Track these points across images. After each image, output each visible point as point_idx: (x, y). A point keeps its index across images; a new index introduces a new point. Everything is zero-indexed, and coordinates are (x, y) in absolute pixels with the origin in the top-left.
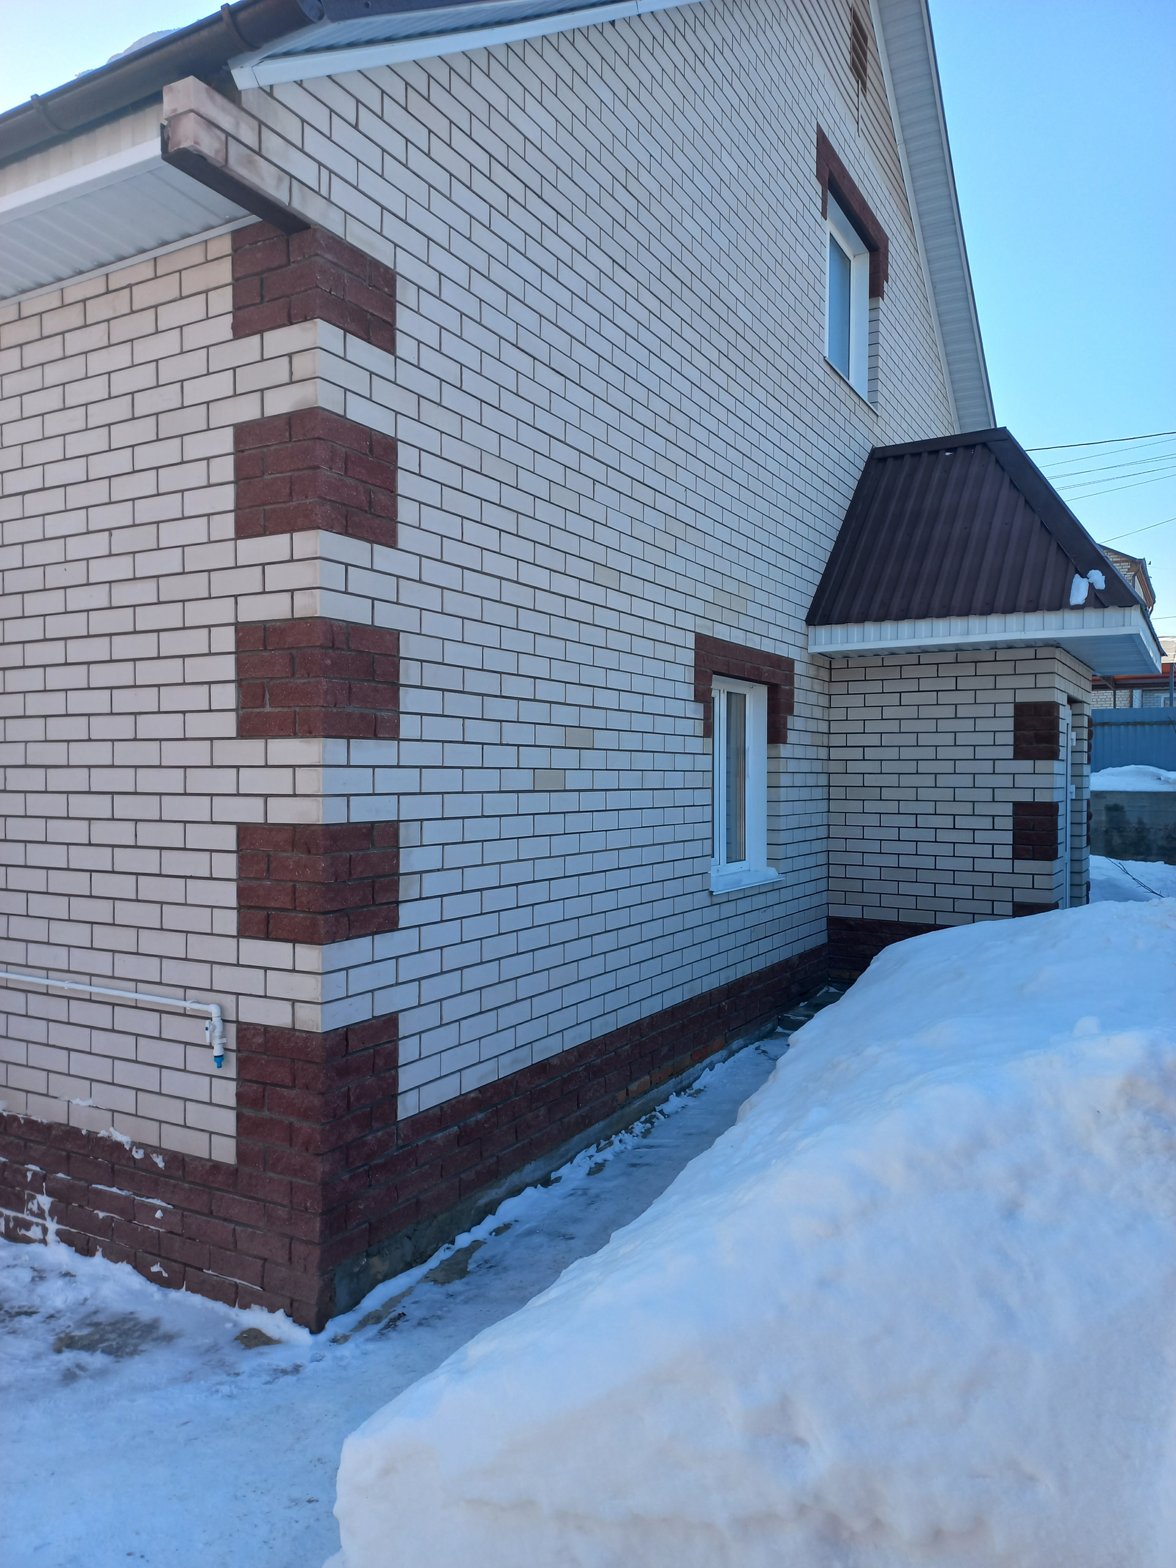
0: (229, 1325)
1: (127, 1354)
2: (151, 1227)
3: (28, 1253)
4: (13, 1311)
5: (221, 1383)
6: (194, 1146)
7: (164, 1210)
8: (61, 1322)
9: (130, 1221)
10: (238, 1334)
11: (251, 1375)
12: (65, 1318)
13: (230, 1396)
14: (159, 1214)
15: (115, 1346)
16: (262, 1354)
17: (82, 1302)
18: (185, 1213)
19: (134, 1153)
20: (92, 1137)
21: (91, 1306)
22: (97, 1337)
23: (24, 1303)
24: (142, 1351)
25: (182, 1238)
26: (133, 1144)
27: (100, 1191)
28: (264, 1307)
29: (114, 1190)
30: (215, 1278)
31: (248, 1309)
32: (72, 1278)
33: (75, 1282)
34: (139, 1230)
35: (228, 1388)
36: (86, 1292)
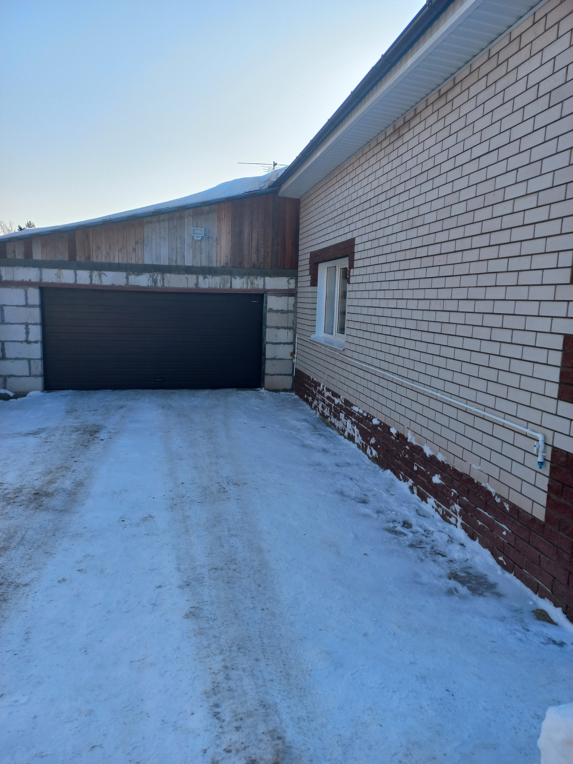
0: (531, 603)
1: (478, 594)
2: (501, 538)
3: (449, 528)
4: (437, 552)
5: (518, 631)
6: (525, 505)
7: (507, 532)
8: (454, 565)
9: (492, 531)
10: (534, 609)
11: (535, 635)
12: (456, 564)
13: (521, 640)
14: (504, 533)
15: (474, 588)
16: (545, 626)
17: (466, 560)
18: (517, 537)
19: (496, 499)
20: (478, 484)
21: (469, 563)
22: (467, 579)
23: (442, 550)
24: (486, 596)
25: (514, 549)
26: (496, 494)
27: (480, 512)
28: (551, 602)
29: (486, 513)
30: (528, 576)
31: (543, 599)
32: (464, 547)
33: (465, 550)
34: (495, 537)
35: (521, 635)
36: (468, 556)
